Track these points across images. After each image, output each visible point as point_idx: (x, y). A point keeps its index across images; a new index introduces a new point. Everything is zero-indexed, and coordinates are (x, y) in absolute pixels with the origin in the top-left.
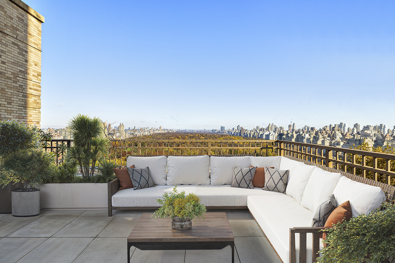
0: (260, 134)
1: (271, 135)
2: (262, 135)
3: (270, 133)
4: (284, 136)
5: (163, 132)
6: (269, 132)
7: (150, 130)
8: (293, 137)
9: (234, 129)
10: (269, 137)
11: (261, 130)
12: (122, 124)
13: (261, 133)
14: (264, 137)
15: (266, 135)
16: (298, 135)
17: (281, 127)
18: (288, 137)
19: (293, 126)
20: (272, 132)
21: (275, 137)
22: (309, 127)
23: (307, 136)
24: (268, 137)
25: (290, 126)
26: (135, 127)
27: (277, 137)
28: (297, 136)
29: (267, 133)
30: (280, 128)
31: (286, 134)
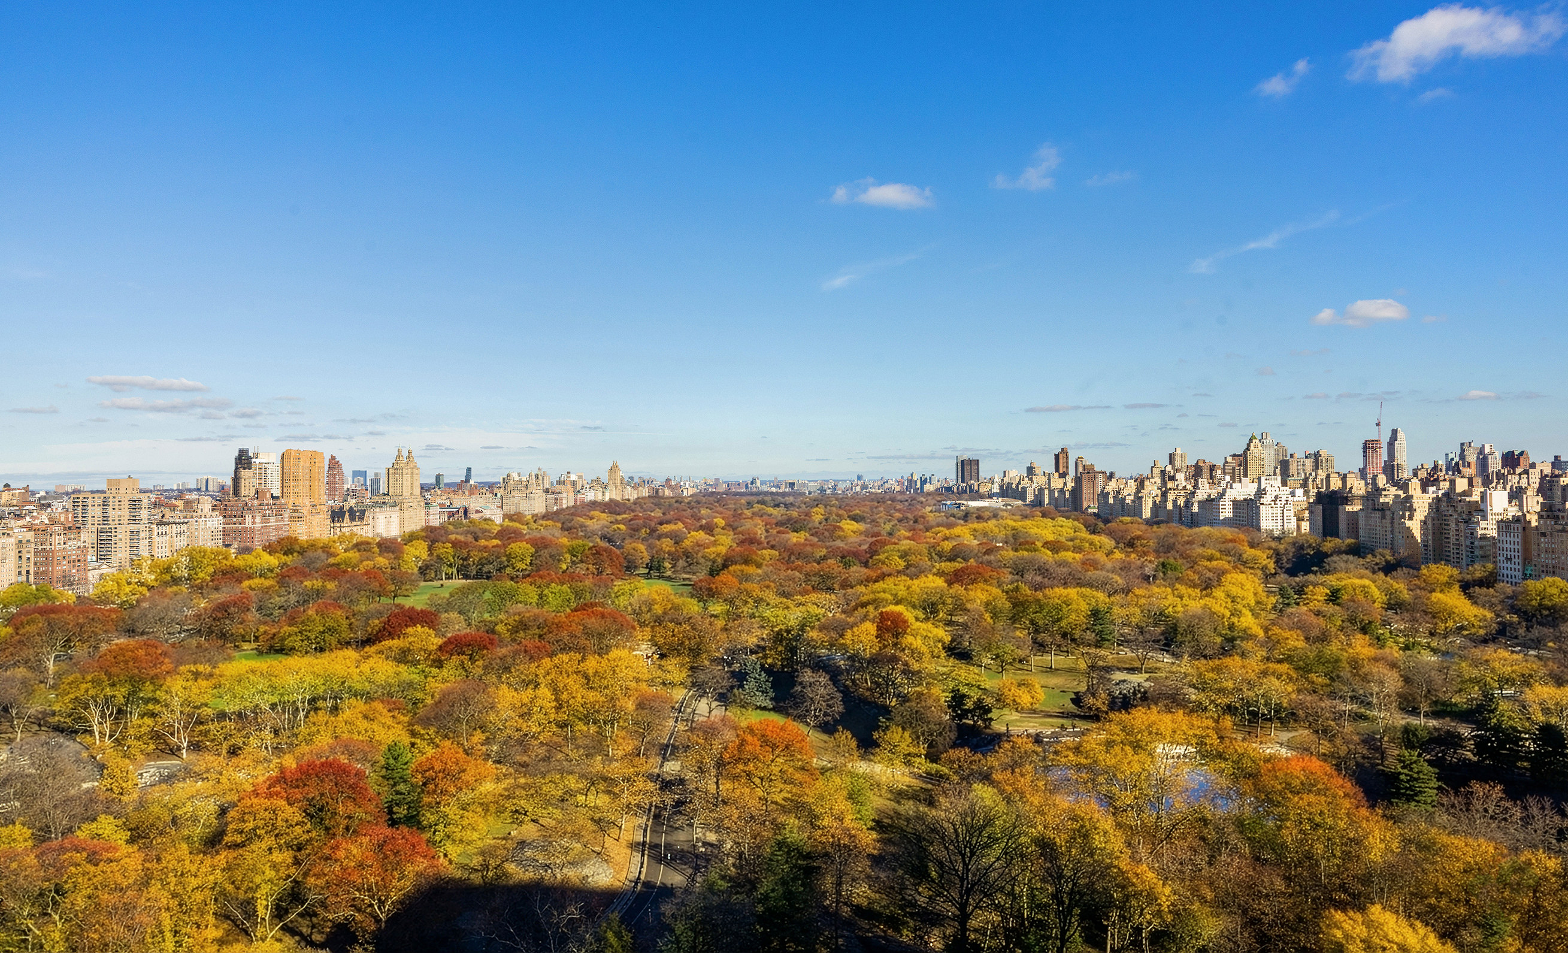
0: (1201, 495)
1: (1267, 499)
2: (1211, 503)
3: (1260, 493)
4: (1349, 508)
5: (632, 495)
6: (1256, 485)
7: (559, 488)
8: (1412, 510)
9: (1038, 471)
10: (1258, 514)
11: (1197, 471)
12: (405, 454)
13: (1204, 491)
14: (1226, 511)
15: (1235, 503)
16: (1438, 500)
17: (1317, 455)
18: (1378, 515)
19: (1391, 444)
20: (1273, 486)
21: (1292, 513)
22: (1487, 450)
23: (1499, 503)
24: (1248, 509)
25: (1369, 447)
26: (469, 470)
27: (1306, 514)
28: (1436, 506)
29: (1244, 490)
30: (1309, 463)
31: (1362, 492)
